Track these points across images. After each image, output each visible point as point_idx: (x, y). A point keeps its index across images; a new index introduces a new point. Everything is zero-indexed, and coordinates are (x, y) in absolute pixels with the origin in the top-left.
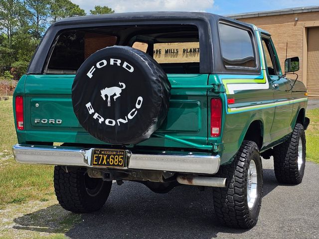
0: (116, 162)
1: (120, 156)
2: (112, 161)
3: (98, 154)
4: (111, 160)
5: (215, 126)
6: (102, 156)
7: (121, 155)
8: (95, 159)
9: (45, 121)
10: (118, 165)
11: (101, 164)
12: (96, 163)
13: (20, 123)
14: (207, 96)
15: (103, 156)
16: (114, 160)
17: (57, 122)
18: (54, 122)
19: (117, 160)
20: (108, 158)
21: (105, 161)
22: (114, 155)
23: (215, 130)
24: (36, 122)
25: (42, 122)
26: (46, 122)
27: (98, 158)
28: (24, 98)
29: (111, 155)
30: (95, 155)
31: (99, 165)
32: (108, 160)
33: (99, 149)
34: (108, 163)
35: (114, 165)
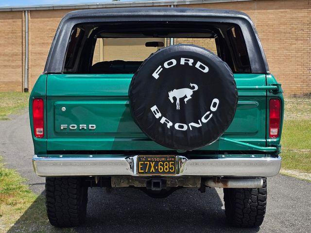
0: (166, 169)
1: (170, 163)
2: (161, 169)
3: (144, 162)
4: (160, 167)
5: (274, 127)
6: (148, 163)
7: (171, 161)
8: (140, 166)
9: (73, 127)
10: (169, 172)
11: (149, 172)
12: (143, 171)
13: (37, 130)
14: (267, 96)
15: (150, 164)
16: (164, 167)
17: (90, 128)
18: (85, 128)
19: (167, 167)
20: (156, 165)
21: (152, 168)
22: (163, 162)
23: (274, 131)
24: (62, 128)
25: (71, 127)
26: (76, 128)
27: (144, 166)
28: (45, 100)
29: (160, 161)
30: (140, 163)
31: (146, 173)
32: (157, 167)
33: (145, 156)
34: (157, 170)
35: (164, 172)
